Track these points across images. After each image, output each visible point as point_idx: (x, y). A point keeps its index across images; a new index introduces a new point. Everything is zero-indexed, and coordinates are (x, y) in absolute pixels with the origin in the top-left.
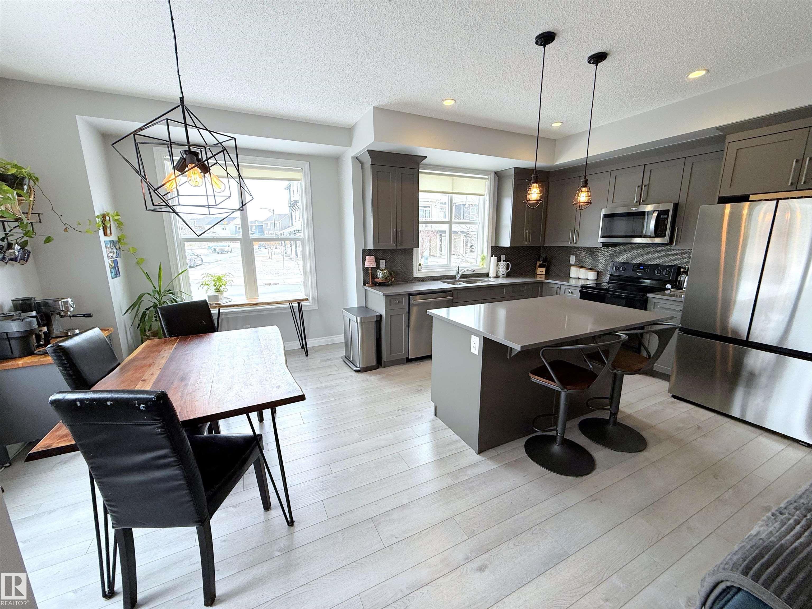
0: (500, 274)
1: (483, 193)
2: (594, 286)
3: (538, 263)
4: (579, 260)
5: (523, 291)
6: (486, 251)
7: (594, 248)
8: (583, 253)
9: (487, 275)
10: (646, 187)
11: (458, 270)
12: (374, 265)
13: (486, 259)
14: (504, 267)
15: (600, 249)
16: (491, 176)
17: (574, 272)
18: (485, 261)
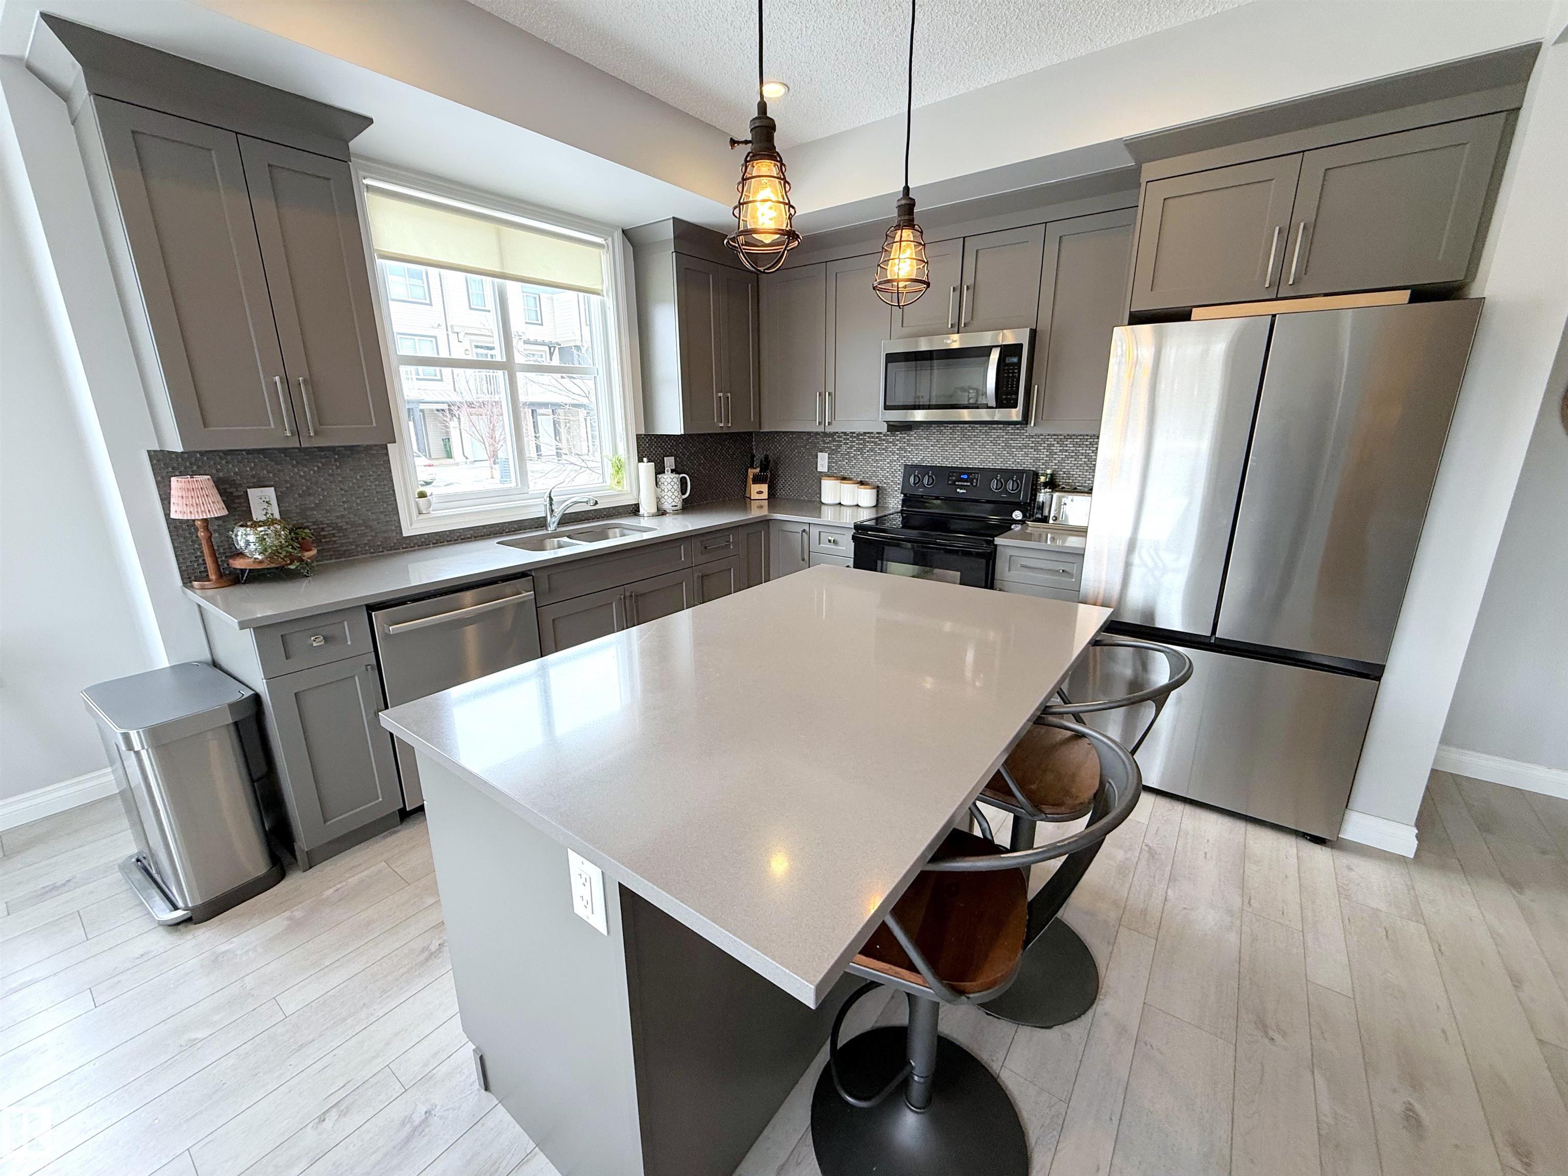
0: (667, 506)
1: (598, 287)
2: (872, 523)
3: (751, 472)
4: (836, 463)
5: (728, 546)
6: (626, 448)
7: (865, 433)
8: (844, 447)
9: (634, 510)
10: (971, 291)
11: (551, 504)
12: (216, 509)
13: (627, 467)
14: (675, 487)
15: (877, 437)
16: (613, 240)
17: (830, 490)
18: (625, 474)
